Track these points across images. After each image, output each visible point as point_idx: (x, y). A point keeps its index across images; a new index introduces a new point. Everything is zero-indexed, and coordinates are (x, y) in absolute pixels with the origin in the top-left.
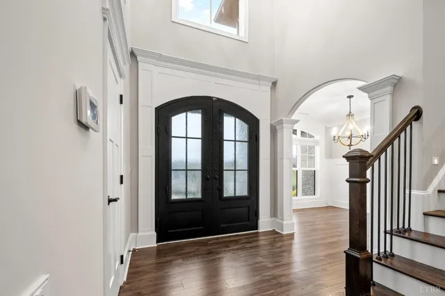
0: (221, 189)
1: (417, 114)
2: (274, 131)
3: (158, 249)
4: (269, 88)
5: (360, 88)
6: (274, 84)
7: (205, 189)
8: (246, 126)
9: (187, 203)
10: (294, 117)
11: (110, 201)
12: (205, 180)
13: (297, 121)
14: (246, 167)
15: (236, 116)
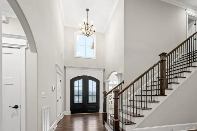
0: (88, 101)
1: (123, 82)
2: (104, 84)
3: (71, 115)
4: (103, 71)
5: (116, 75)
6: (104, 70)
7: (83, 100)
8: (96, 83)
9: (78, 104)
10: (109, 80)
11: (57, 101)
12: (83, 98)
13: (110, 81)
14: (95, 94)
15: (92, 80)
